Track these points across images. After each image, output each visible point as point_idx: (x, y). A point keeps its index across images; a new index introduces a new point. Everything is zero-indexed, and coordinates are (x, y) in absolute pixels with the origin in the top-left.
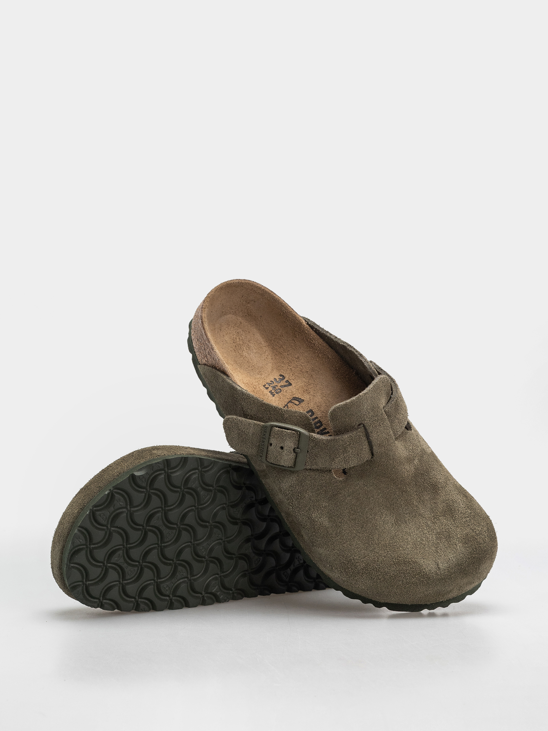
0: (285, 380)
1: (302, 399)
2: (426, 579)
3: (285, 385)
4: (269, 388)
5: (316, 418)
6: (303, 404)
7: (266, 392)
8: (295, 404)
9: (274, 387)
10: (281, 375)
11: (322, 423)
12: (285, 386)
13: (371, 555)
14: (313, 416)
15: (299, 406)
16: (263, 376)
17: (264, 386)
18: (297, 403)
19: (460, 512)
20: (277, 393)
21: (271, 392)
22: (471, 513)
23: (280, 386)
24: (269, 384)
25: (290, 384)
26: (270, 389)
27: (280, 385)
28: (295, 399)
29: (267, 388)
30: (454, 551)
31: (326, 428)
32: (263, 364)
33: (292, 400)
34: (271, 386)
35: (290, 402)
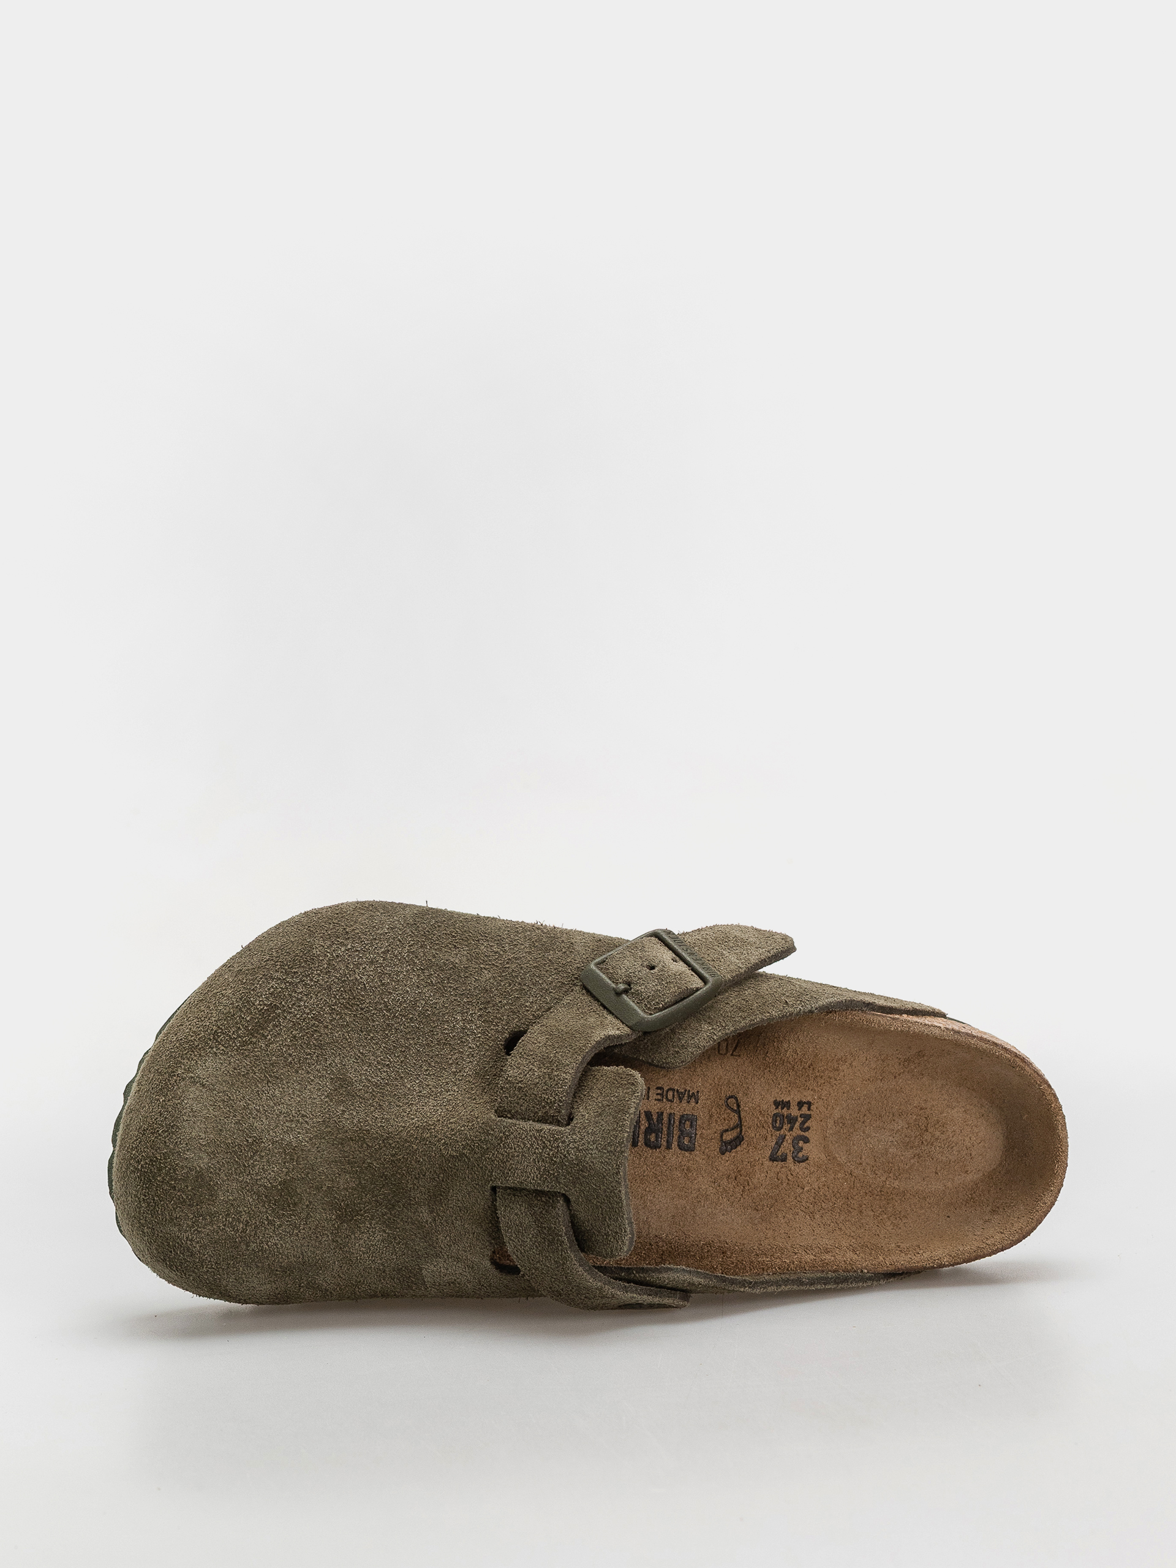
0: (790, 1158)
1: (727, 1154)
2: (196, 1043)
3: (780, 1147)
4: (799, 1109)
5: (669, 1147)
6: (715, 1145)
7: (794, 1097)
8: (727, 1131)
9: (792, 1120)
10: (805, 1159)
11: (651, 1148)
12: (779, 1144)
13: (323, 980)
14: (676, 1143)
15: (717, 1136)
16: (830, 1123)
17: (809, 1104)
18: (728, 1137)
19: (266, 1223)
20: (776, 1115)
21: (786, 1105)
22: (248, 1246)
23: (785, 1135)
24: (807, 1117)
25: (773, 1158)
26: (794, 1111)
27: (787, 1137)
28: (738, 1140)
29: (800, 1104)
30: (201, 1139)
31: (635, 1147)
32: (854, 1144)
33: (741, 1131)
34: (799, 1119)
35: (740, 1125)
